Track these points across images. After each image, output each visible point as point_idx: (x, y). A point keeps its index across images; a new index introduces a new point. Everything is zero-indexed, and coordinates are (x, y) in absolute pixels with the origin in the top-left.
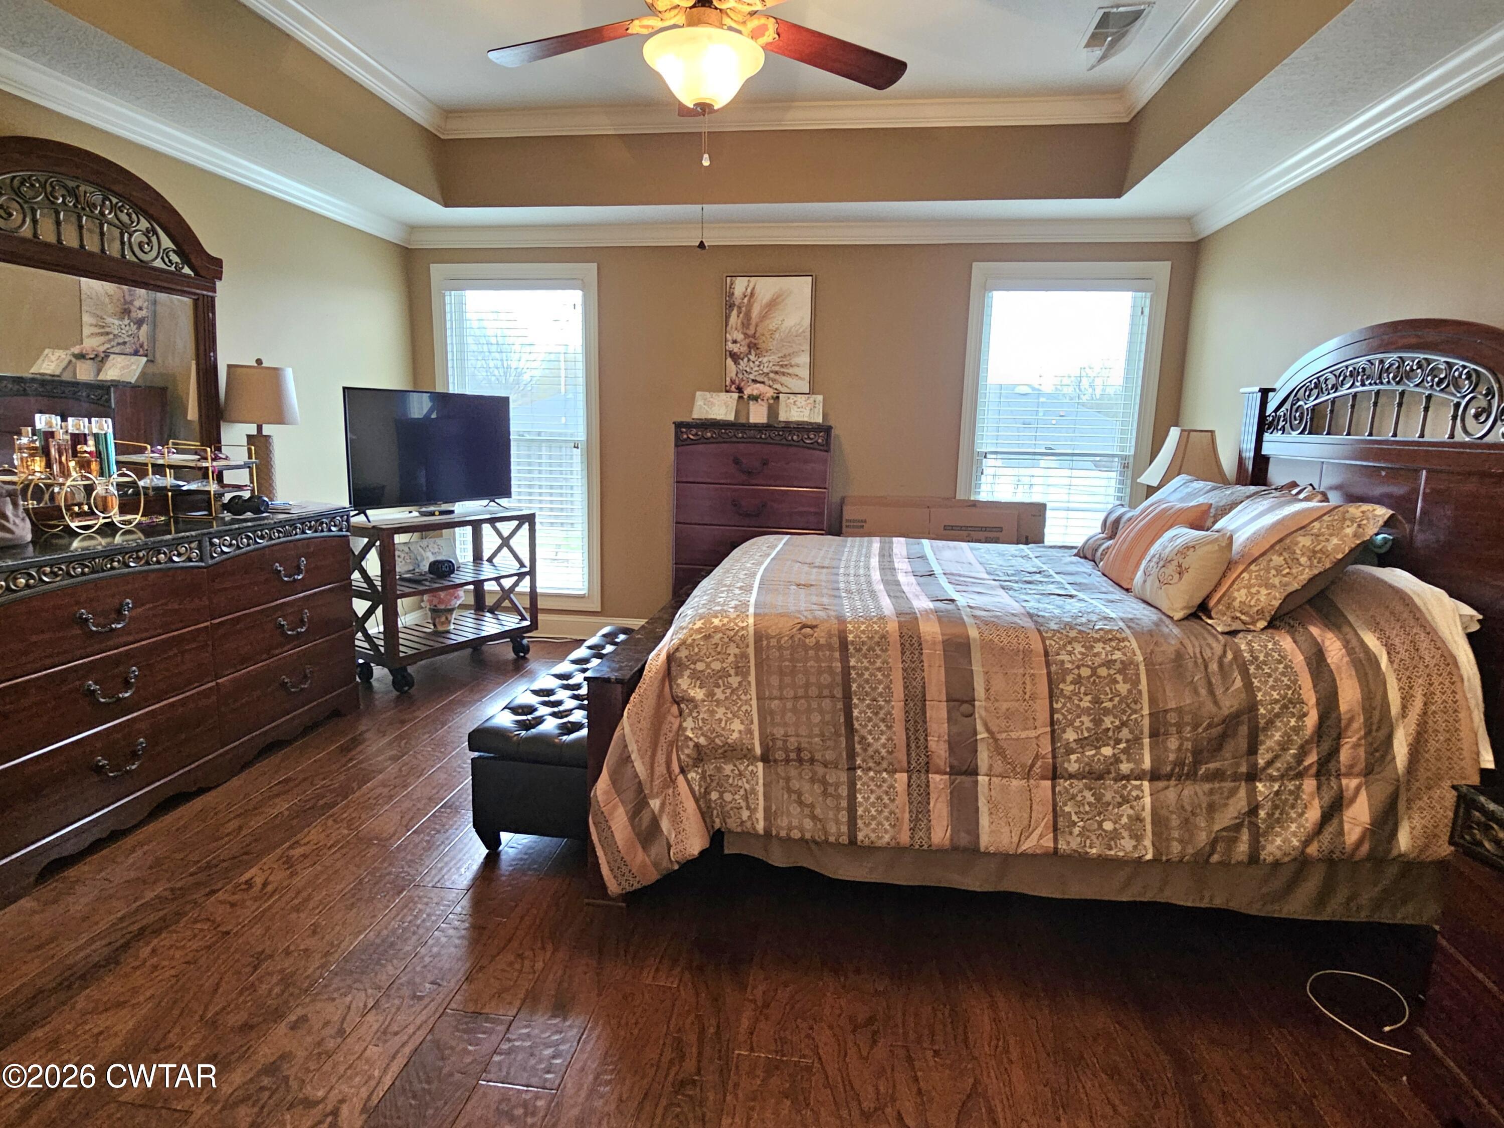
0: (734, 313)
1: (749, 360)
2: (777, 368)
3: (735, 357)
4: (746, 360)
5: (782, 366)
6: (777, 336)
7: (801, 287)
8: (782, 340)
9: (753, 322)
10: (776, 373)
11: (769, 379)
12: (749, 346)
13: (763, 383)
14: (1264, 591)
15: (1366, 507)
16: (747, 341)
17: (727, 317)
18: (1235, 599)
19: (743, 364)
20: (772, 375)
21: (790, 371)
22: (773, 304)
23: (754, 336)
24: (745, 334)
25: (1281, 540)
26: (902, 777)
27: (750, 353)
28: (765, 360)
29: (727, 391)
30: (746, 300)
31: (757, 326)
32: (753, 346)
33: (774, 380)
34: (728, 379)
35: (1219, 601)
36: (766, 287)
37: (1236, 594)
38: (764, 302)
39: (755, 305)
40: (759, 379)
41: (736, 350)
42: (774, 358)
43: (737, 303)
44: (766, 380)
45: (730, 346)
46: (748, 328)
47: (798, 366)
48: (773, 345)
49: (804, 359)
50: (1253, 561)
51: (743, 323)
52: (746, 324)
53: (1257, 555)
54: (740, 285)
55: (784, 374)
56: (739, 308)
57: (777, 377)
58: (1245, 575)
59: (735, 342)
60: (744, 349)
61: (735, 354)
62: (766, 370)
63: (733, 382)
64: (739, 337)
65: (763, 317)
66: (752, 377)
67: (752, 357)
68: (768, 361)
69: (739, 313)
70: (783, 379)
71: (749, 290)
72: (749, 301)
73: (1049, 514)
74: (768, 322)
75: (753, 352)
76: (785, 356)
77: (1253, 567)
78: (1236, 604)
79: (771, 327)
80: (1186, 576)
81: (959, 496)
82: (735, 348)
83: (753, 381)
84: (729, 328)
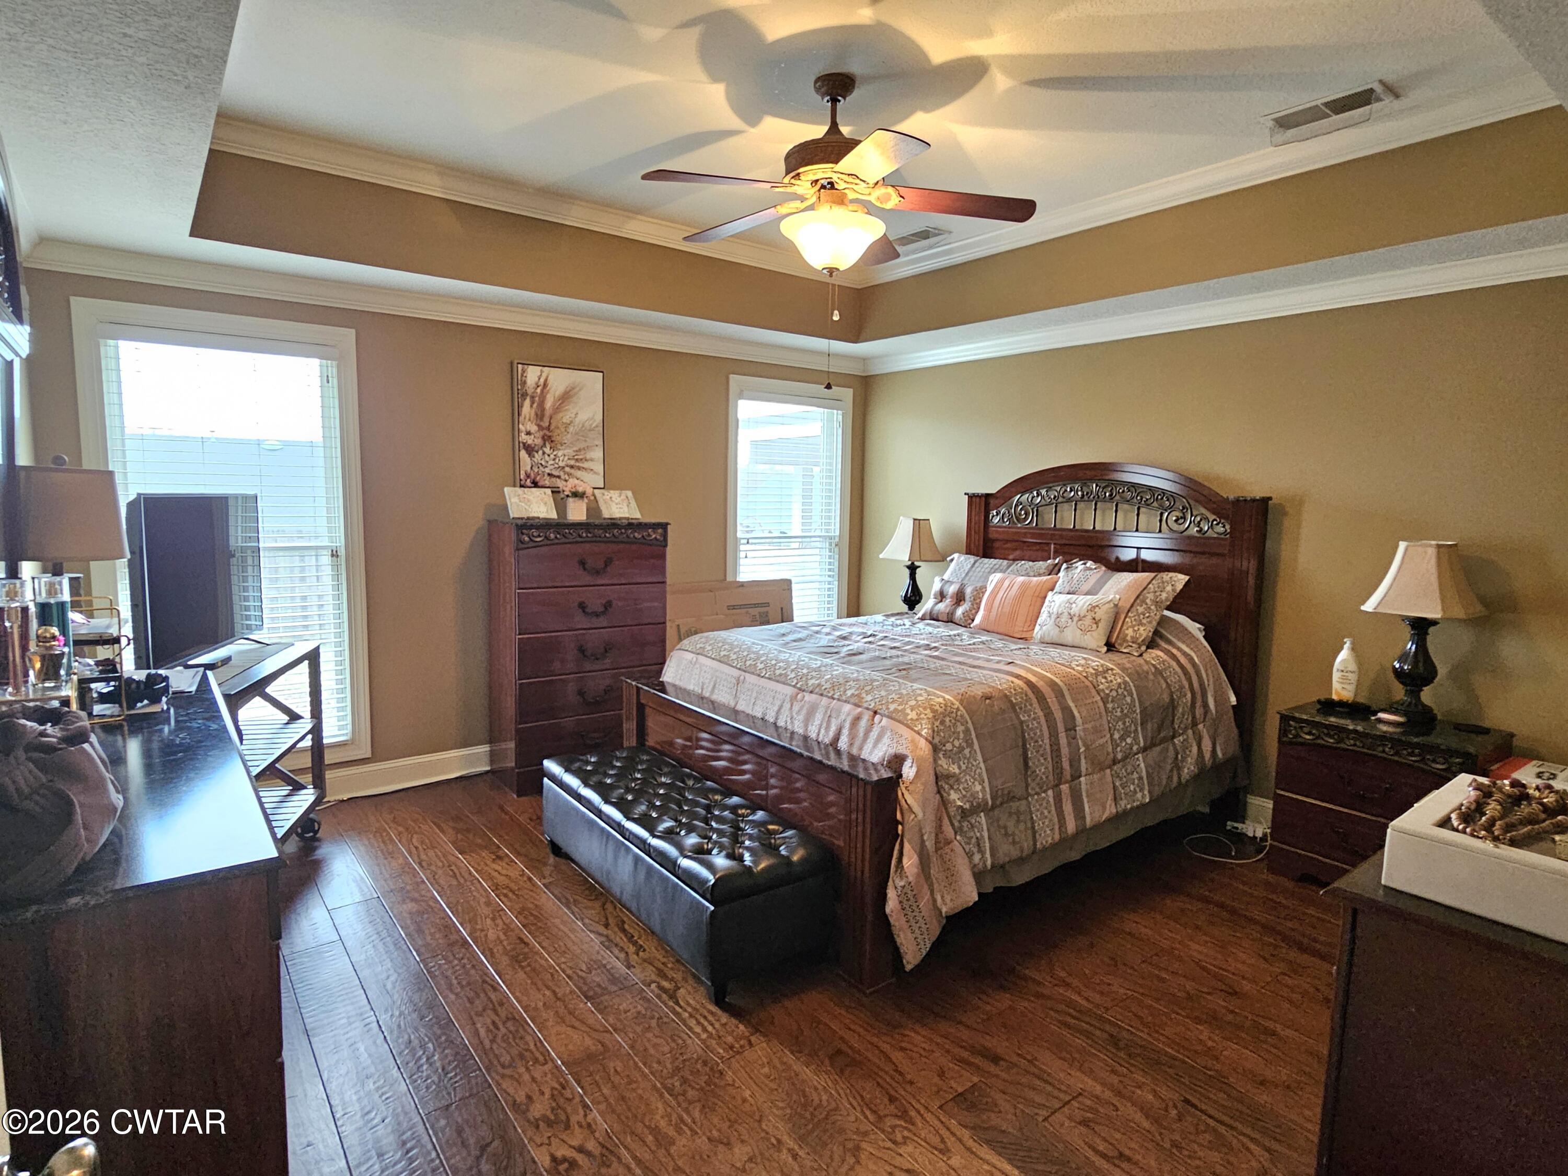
0: (527, 402)
1: (544, 453)
2: (572, 463)
3: (530, 450)
4: (541, 452)
5: (577, 460)
6: (571, 429)
7: (592, 382)
8: (577, 434)
9: (548, 413)
10: (572, 467)
11: (565, 473)
12: (543, 438)
13: (559, 477)
14: (1142, 628)
15: (1171, 574)
16: (541, 433)
17: (520, 407)
18: (1127, 635)
19: (538, 456)
20: (567, 469)
21: (586, 465)
22: (566, 397)
23: (548, 428)
24: (539, 426)
25: (1138, 597)
26: (1050, 792)
27: (544, 445)
28: (560, 453)
29: (522, 486)
30: (539, 390)
31: (551, 418)
32: (547, 439)
33: (569, 474)
34: (522, 472)
35: (1118, 637)
36: (559, 380)
37: (1127, 632)
38: (558, 394)
39: (548, 396)
40: (555, 473)
41: (530, 442)
42: (570, 452)
43: (530, 391)
44: (562, 474)
45: (524, 437)
46: (542, 419)
47: (592, 460)
48: (567, 438)
49: (598, 454)
50: (1129, 611)
51: (537, 415)
52: (540, 415)
53: (1128, 606)
54: (533, 375)
55: (579, 468)
56: (533, 398)
57: (572, 471)
58: (1127, 619)
59: (528, 433)
60: (539, 441)
61: (529, 446)
62: (561, 464)
63: (528, 476)
64: (534, 428)
65: (557, 410)
66: (547, 470)
67: (547, 450)
68: (564, 455)
69: (532, 403)
70: (579, 473)
71: (542, 380)
72: (542, 391)
73: (794, 587)
74: (561, 415)
75: (548, 446)
76: (580, 450)
77: (1130, 614)
78: (1129, 638)
79: (564, 421)
80: (1100, 625)
81: (730, 578)
82: (529, 440)
83: (549, 474)
84: (521, 419)
